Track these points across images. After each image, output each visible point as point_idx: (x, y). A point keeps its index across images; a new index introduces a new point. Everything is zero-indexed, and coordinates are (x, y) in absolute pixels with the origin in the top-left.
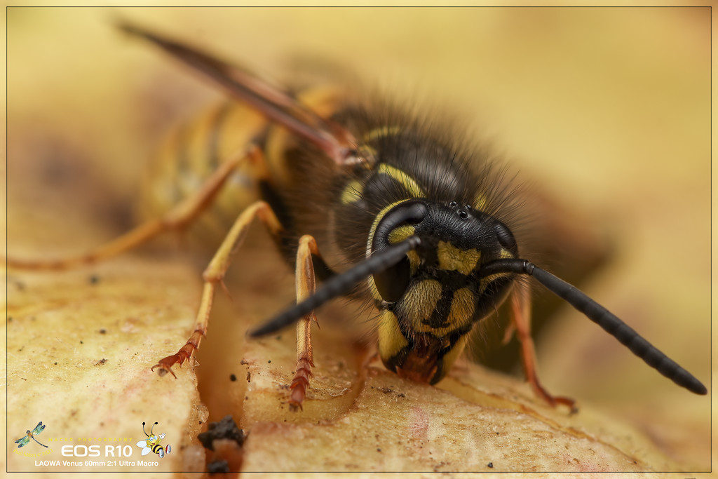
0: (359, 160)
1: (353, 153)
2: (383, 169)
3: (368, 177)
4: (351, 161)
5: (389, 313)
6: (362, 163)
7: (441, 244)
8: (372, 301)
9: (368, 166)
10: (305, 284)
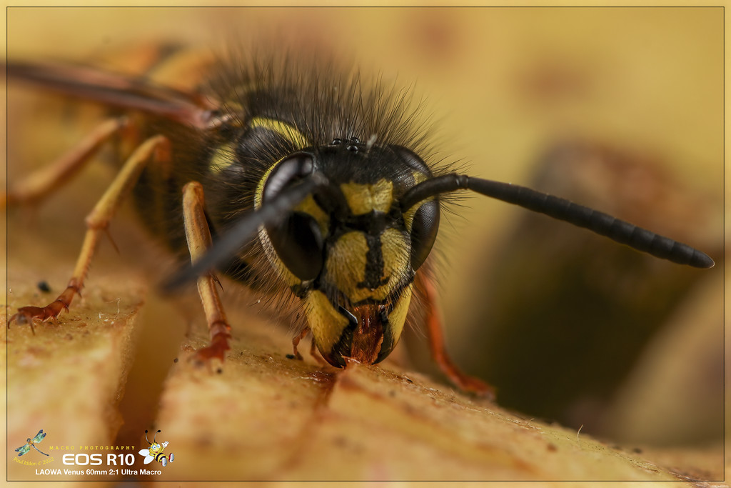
0: (225, 118)
1: (216, 113)
2: (257, 123)
3: (241, 134)
4: (216, 122)
5: (315, 292)
6: (230, 120)
7: (345, 188)
8: (289, 290)
9: (237, 123)
10: (198, 235)
